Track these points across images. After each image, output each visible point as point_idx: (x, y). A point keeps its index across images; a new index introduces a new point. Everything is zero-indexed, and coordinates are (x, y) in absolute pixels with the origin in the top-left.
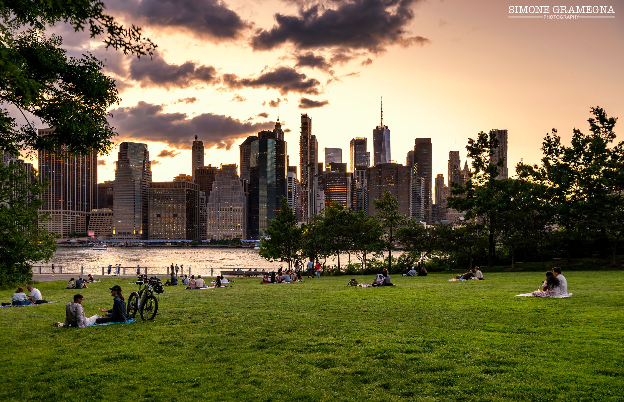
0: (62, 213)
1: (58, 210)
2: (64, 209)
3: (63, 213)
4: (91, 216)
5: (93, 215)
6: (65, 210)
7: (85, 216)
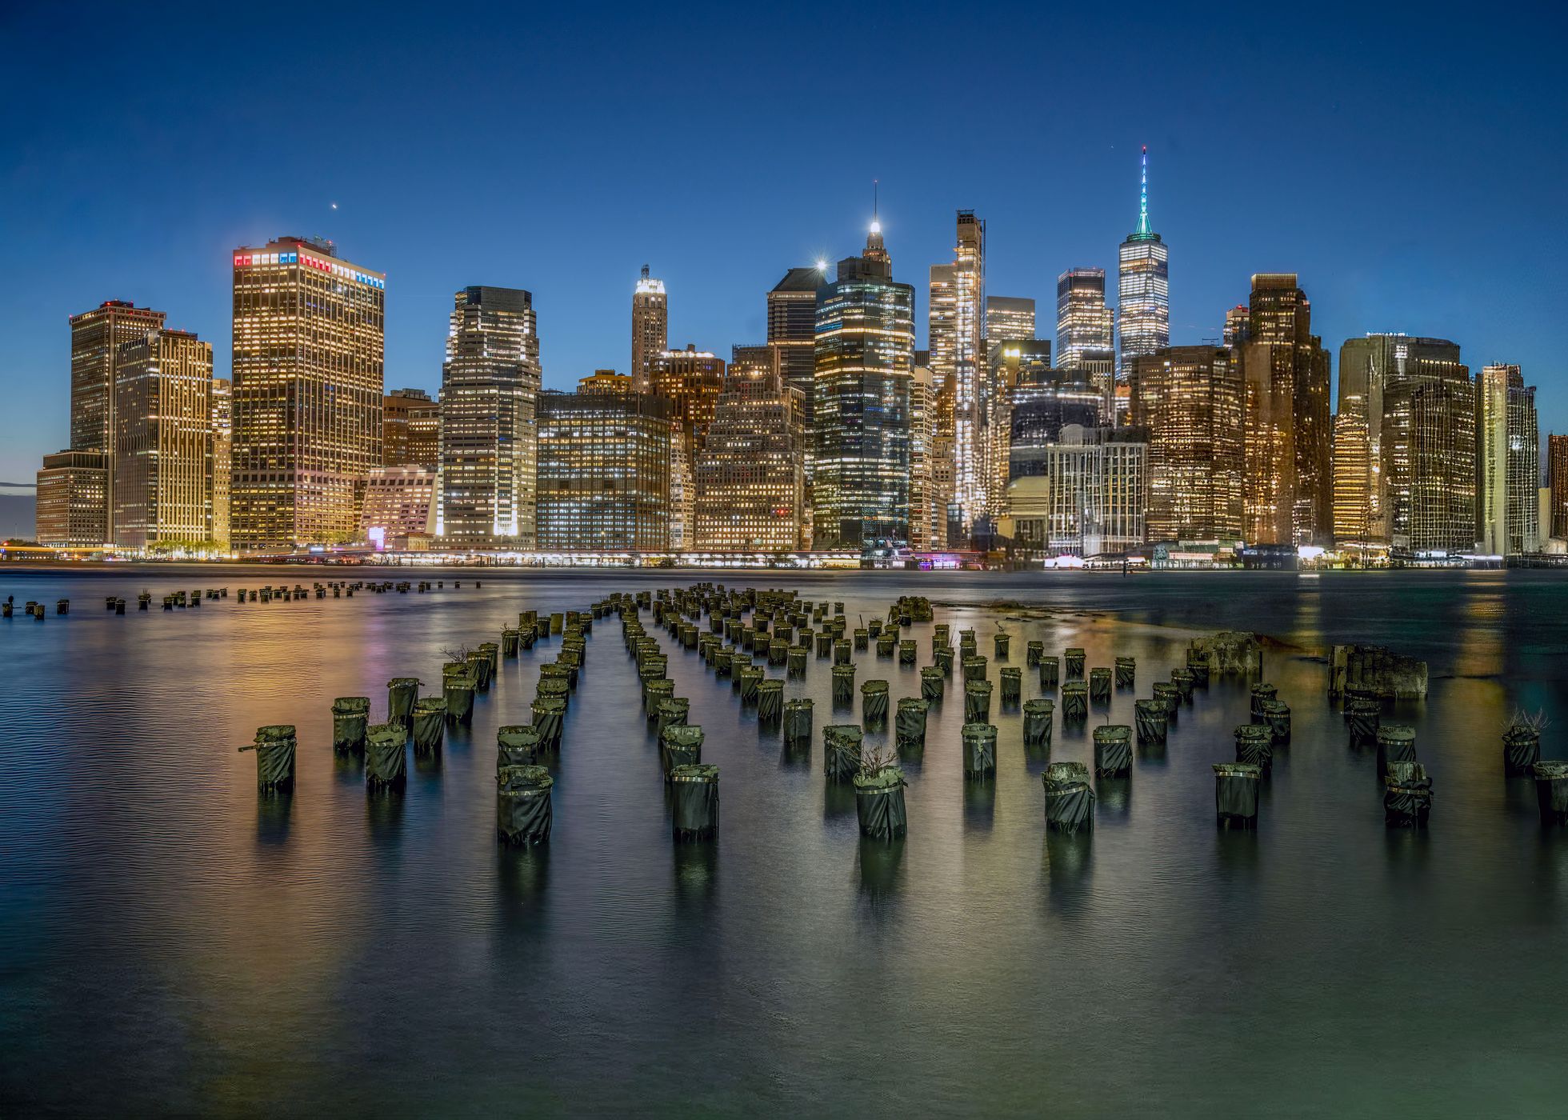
0: (296, 478)
1: (287, 472)
2: (301, 468)
3: (300, 480)
5: (373, 482)
6: (304, 472)
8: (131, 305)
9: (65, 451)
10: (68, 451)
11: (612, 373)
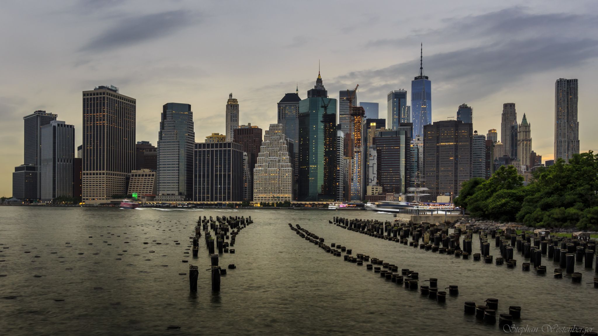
0: (105, 174)
1: (102, 171)
2: (107, 170)
3: (107, 175)
4: (131, 177)
5: (133, 176)
6: (108, 172)
7: (125, 177)
8: (45, 112)
9: (22, 165)
10: (23, 165)
11: (218, 134)
